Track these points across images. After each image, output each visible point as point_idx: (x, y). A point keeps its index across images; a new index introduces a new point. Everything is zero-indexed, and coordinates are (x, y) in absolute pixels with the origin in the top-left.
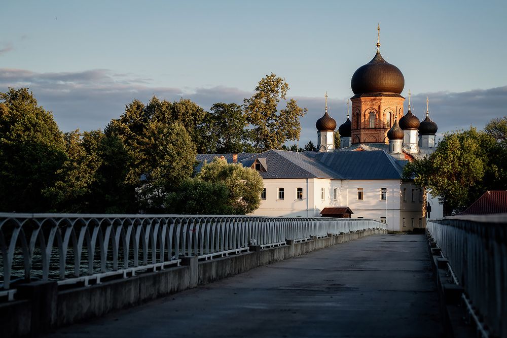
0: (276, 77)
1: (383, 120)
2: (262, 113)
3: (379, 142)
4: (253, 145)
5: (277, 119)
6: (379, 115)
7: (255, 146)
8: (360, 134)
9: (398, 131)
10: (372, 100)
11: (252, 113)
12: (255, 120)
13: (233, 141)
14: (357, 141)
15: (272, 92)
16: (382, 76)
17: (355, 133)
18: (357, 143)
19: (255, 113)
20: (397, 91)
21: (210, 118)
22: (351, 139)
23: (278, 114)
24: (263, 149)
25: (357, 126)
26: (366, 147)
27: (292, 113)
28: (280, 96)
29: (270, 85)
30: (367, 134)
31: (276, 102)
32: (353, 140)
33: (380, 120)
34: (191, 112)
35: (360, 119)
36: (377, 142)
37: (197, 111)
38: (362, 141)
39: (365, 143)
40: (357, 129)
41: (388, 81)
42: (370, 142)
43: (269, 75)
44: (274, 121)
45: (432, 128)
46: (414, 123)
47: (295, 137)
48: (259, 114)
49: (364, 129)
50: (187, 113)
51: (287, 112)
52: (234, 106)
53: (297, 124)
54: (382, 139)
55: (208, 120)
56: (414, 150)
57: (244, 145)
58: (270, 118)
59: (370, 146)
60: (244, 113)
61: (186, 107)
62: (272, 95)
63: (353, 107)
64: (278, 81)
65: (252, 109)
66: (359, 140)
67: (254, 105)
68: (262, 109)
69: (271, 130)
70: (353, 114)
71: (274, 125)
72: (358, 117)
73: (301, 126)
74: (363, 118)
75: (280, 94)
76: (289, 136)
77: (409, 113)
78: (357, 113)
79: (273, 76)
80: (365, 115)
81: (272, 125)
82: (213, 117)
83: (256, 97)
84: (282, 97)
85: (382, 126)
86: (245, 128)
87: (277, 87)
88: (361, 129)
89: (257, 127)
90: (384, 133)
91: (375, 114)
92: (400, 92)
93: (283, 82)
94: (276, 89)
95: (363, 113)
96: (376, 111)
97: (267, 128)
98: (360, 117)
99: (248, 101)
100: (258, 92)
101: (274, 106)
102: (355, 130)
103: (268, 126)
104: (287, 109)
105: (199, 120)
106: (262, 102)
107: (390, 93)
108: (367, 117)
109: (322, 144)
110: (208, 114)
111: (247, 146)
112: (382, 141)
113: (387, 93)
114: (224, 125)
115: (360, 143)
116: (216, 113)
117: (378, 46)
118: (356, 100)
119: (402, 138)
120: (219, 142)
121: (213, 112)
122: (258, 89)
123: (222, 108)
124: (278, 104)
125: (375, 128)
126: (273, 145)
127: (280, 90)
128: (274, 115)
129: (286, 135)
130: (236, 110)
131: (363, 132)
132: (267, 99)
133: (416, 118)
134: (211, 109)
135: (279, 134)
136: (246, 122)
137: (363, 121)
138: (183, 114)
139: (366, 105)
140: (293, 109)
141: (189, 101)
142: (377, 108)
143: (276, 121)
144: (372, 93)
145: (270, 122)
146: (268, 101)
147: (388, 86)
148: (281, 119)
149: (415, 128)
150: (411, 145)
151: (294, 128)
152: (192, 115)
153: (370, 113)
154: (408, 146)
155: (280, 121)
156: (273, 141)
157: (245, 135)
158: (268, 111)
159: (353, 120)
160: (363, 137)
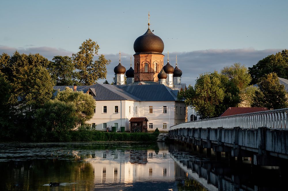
0: (92, 41)
1: (152, 68)
2: (83, 62)
3: (150, 81)
4: (78, 81)
5: (93, 66)
6: (150, 65)
7: (80, 82)
8: (139, 76)
9: (164, 74)
10: (146, 56)
11: (78, 62)
12: (80, 66)
13: (67, 79)
14: (138, 80)
15: (89, 50)
16: (152, 42)
17: (136, 75)
18: (138, 81)
19: (80, 62)
20: (160, 51)
21: (53, 65)
22: (133, 79)
23: (93, 63)
24: (85, 84)
25: (138, 71)
26: (143, 83)
27: (102, 62)
28: (94, 53)
29: (88, 46)
30: (143, 76)
31: (92, 56)
32: (135, 79)
33: (151, 68)
34: (40, 61)
35: (140, 67)
36: (149, 81)
37: (44, 60)
38: (141, 80)
39: (142, 81)
40: (138, 73)
41: (155, 45)
42: (146, 81)
43: (88, 40)
44: (91, 67)
45: (179, 73)
46: (171, 70)
47: (104, 77)
48: (82, 63)
49: (142, 73)
50: (38, 61)
51: (99, 62)
52: (67, 58)
53: (104, 69)
54: (152, 79)
55: (51, 66)
56: (171, 86)
57: (74, 81)
58: (88, 66)
59: (146, 83)
60: (73, 62)
61: (37, 58)
62: (89, 52)
63: (135, 60)
64: (93, 44)
65: (78, 60)
66: (139, 79)
67: (79, 57)
68: (84, 60)
69: (89, 73)
70: (135, 64)
71: (91, 70)
72: (138, 66)
73: (107, 70)
74: (141, 66)
75: (94, 51)
76: (101, 76)
77: (168, 64)
78: (137, 64)
79: (90, 41)
80: (142, 65)
81: (90, 70)
82: (54, 64)
83: (80, 53)
84: (96, 53)
85: (152, 71)
86: (74, 71)
87: (92, 47)
88: (140, 73)
89: (80, 71)
90: (153, 76)
91: (148, 64)
92: (162, 51)
93: (96, 44)
94: (92, 48)
95: (141, 64)
96: (149, 62)
97: (86, 72)
98: (140, 66)
99: (75, 55)
100: (81, 50)
101: (91, 58)
102: (137, 73)
103: (87, 70)
104: (99, 60)
105: (46, 66)
106: (84, 56)
107: (157, 53)
108: (143, 66)
109: (117, 81)
110: (51, 62)
111: (75, 82)
112: (152, 80)
113: (155, 52)
114: (61, 70)
115: (139, 81)
116: (55, 62)
117: (148, 25)
118: (137, 56)
119: (166, 78)
120: (58, 79)
121: (54, 61)
122: (81, 48)
123: (60, 59)
124: (93, 57)
125: (148, 73)
126: (91, 82)
127: (94, 49)
128: (91, 64)
129: (98, 75)
130: (68, 60)
131: (141, 75)
132: (87, 54)
133: (172, 67)
134: (53, 59)
135: (94, 75)
136: (74, 68)
137: (141, 68)
138: (35, 62)
139: (143, 59)
140: (102, 61)
141: (38, 54)
142: (149, 61)
143: (92, 67)
144: (146, 52)
145: (88, 67)
146: (87, 55)
147: (155, 48)
148: (95, 66)
149: (171, 72)
150: (169, 82)
151: (102, 71)
152: (41, 62)
153: (144, 64)
154: (168, 83)
155: (94, 67)
156: (91, 79)
157: (74, 75)
158: (87, 61)
159: (135, 68)
160: (141, 78)
